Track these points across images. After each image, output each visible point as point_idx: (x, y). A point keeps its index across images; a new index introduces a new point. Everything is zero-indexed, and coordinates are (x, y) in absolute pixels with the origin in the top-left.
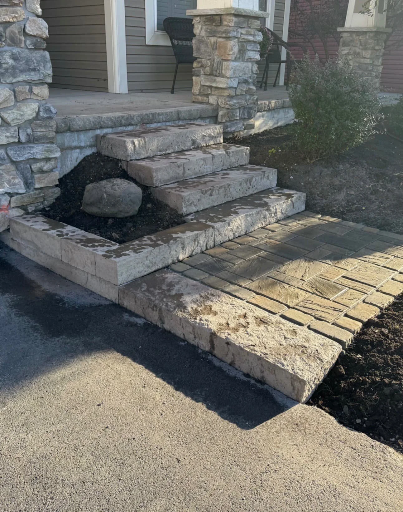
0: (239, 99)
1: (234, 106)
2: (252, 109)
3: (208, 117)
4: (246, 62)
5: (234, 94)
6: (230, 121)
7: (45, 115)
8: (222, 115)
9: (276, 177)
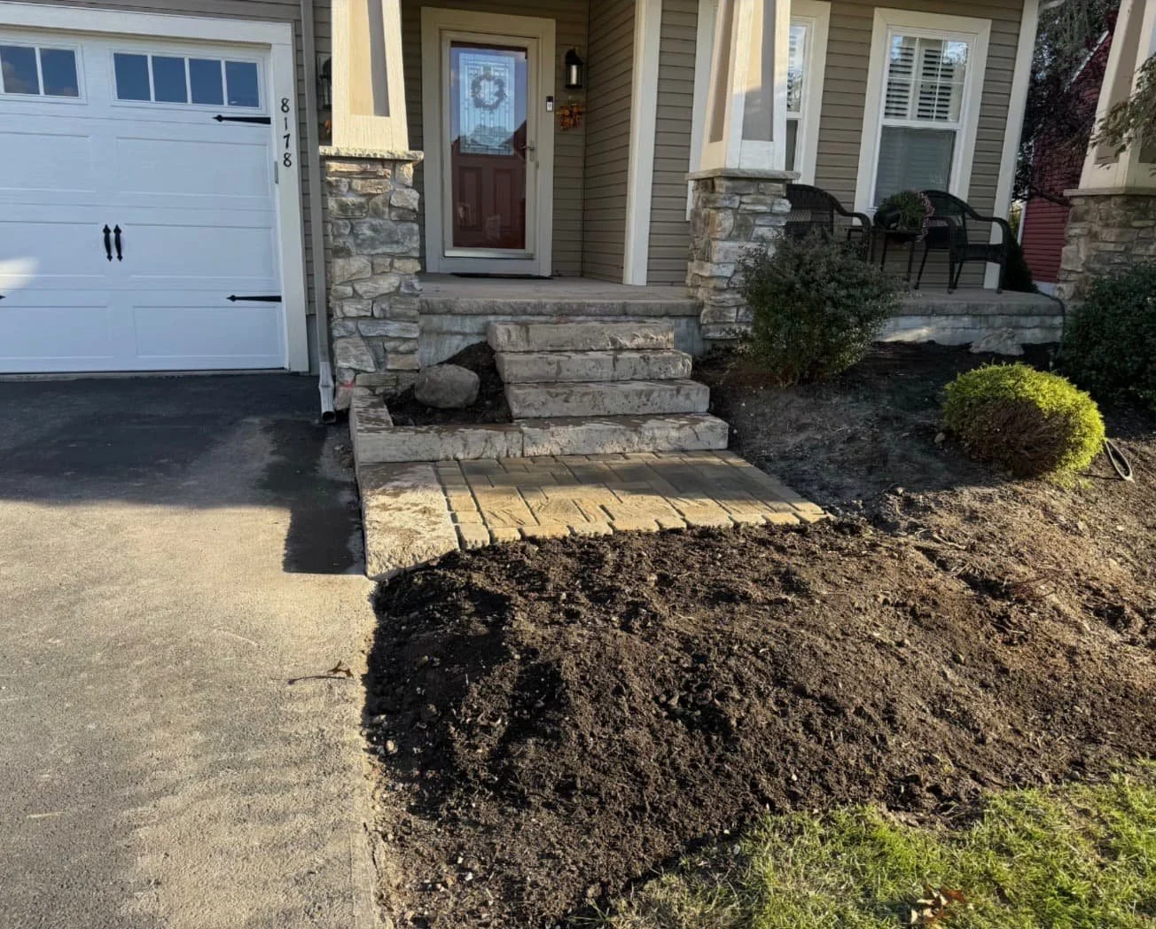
3: (685, 316)
4: (753, 241)
5: (725, 286)
7: (406, 291)
8: (705, 315)
9: (707, 398)
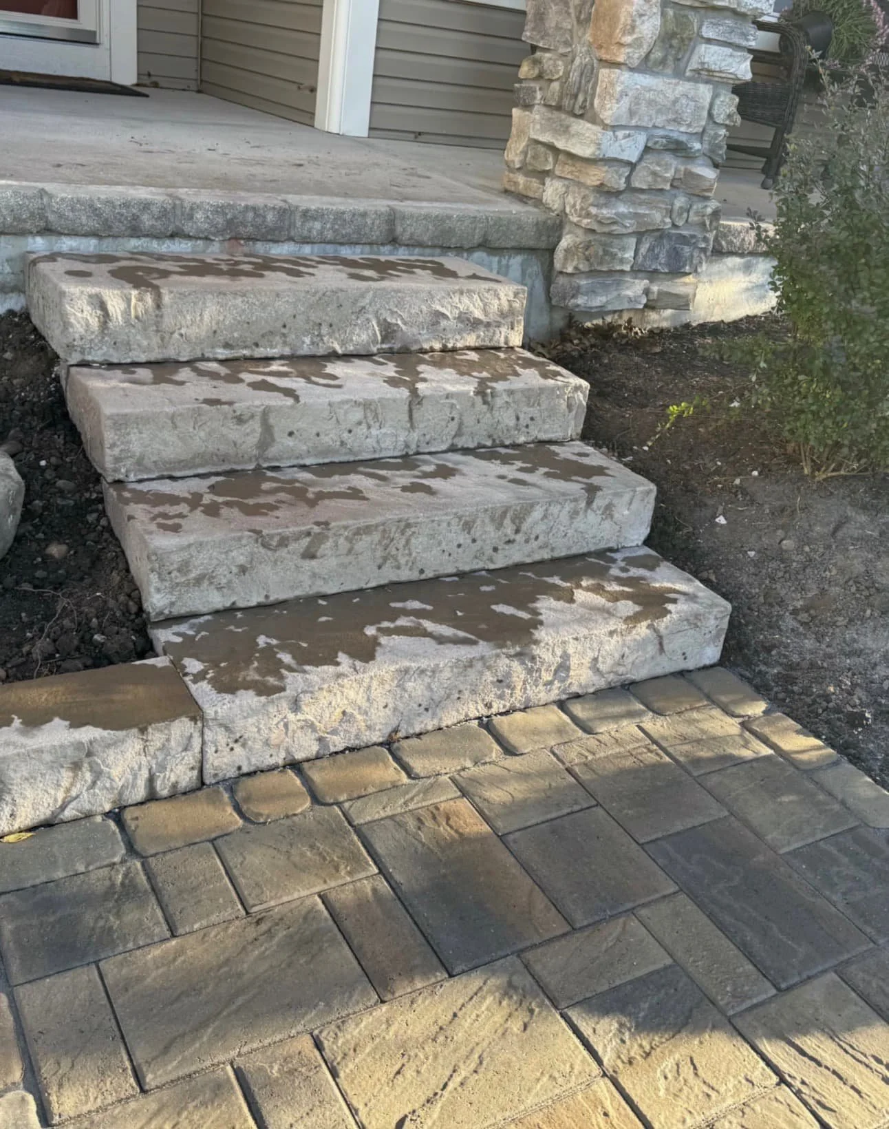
0: (640, 204)
1: (614, 223)
2: (688, 244)
3: (519, 249)
4: (689, 80)
5: (622, 184)
6: (592, 273)
8: (567, 251)
9: (647, 514)
